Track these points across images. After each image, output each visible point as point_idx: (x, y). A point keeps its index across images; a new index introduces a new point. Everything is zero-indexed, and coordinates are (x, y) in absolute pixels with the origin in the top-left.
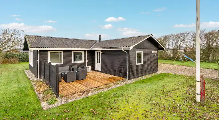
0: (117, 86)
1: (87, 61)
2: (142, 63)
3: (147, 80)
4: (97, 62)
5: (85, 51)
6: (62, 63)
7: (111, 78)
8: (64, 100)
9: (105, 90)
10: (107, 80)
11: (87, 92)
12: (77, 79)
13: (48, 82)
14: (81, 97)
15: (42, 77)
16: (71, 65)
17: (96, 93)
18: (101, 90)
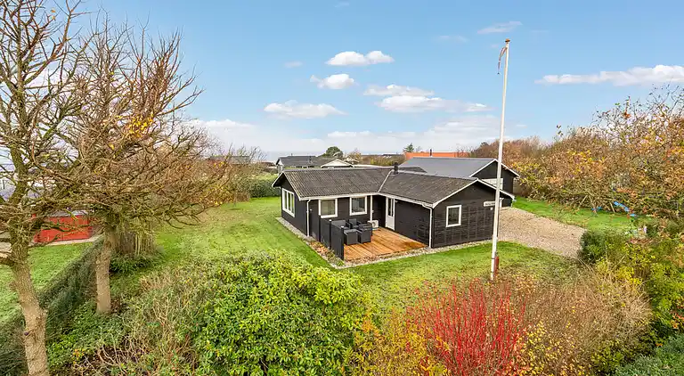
0: (411, 255)
1: (372, 211)
2: (460, 224)
3: (456, 252)
4: (389, 214)
5: (369, 197)
6: (336, 215)
7: (406, 244)
8: (350, 263)
9: (394, 259)
10: (400, 246)
11: (372, 259)
12: (359, 241)
13: (328, 243)
14: (367, 263)
15: (314, 235)
16: (348, 218)
17: (383, 260)
18: (389, 259)
